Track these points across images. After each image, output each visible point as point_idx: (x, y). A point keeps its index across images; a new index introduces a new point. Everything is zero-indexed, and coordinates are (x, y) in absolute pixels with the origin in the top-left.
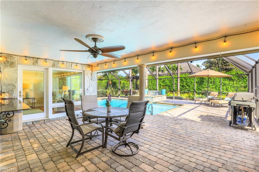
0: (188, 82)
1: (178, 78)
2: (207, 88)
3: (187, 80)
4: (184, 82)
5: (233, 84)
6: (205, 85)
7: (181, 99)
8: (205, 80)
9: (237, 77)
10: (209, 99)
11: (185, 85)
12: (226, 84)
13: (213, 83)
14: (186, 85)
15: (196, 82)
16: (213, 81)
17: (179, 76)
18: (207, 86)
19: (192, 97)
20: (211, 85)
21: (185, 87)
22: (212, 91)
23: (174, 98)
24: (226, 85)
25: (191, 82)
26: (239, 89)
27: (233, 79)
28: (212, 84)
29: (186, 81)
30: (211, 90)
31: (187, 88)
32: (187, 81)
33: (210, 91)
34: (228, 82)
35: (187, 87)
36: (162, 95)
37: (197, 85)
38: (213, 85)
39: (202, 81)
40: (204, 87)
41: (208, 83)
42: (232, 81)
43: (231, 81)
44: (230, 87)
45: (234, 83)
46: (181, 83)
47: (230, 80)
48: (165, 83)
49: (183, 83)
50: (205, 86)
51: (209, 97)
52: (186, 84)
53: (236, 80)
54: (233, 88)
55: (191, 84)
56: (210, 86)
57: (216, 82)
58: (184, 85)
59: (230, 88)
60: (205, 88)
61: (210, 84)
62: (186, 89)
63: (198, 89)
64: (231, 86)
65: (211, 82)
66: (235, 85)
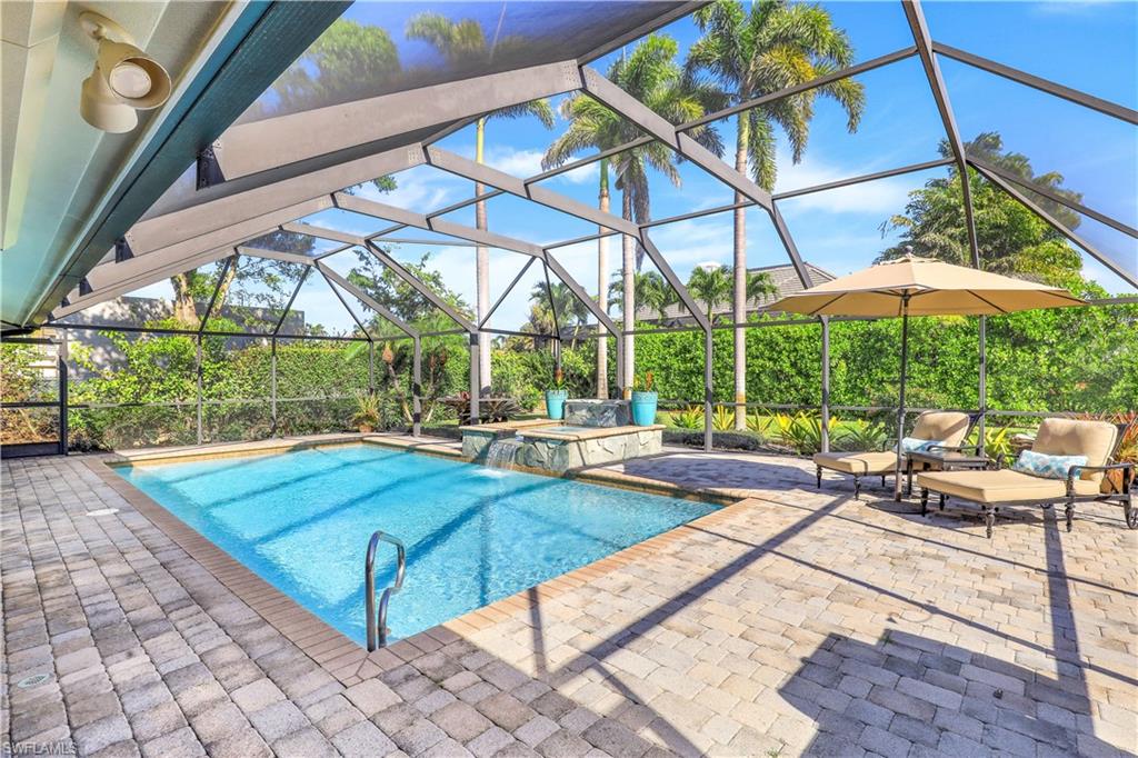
0: (803, 356)
1: (734, 327)
2: (899, 385)
3: (799, 346)
4: (780, 352)
5: (1032, 362)
6: (889, 372)
7: (748, 445)
8: (886, 343)
9: (1055, 329)
10: (910, 463)
11: (787, 367)
12: (996, 364)
13: (927, 360)
14: (793, 372)
15: (845, 357)
16: (926, 347)
17: (741, 319)
18: (896, 375)
19: (812, 437)
20: (920, 372)
21: (788, 377)
22: (924, 401)
23: (709, 440)
24: (995, 369)
25: (816, 356)
26: (1063, 389)
27: (1034, 340)
28: (922, 367)
29: (790, 352)
30: (923, 394)
31: (795, 386)
32: (795, 350)
33: (915, 406)
34: (1005, 356)
35: (799, 381)
36: (639, 425)
37: (848, 371)
38: (928, 372)
39: (873, 347)
40: (883, 381)
41: (904, 358)
42: (1025, 348)
43: (1023, 351)
44: (1015, 379)
45: (1036, 359)
46: (770, 359)
47: (1014, 345)
48: (692, 359)
49: (775, 361)
50: (885, 377)
51: (911, 443)
52: (793, 365)
53: (1051, 345)
54: (1034, 388)
55: (816, 365)
56: (915, 375)
57: (944, 353)
58: (781, 371)
59: (1019, 384)
60: (889, 387)
61: (915, 366)
62: (793, 392)
63: (854, 389)
64: (1022, 372)
65: (918, 357)
66: (1044, 369)
